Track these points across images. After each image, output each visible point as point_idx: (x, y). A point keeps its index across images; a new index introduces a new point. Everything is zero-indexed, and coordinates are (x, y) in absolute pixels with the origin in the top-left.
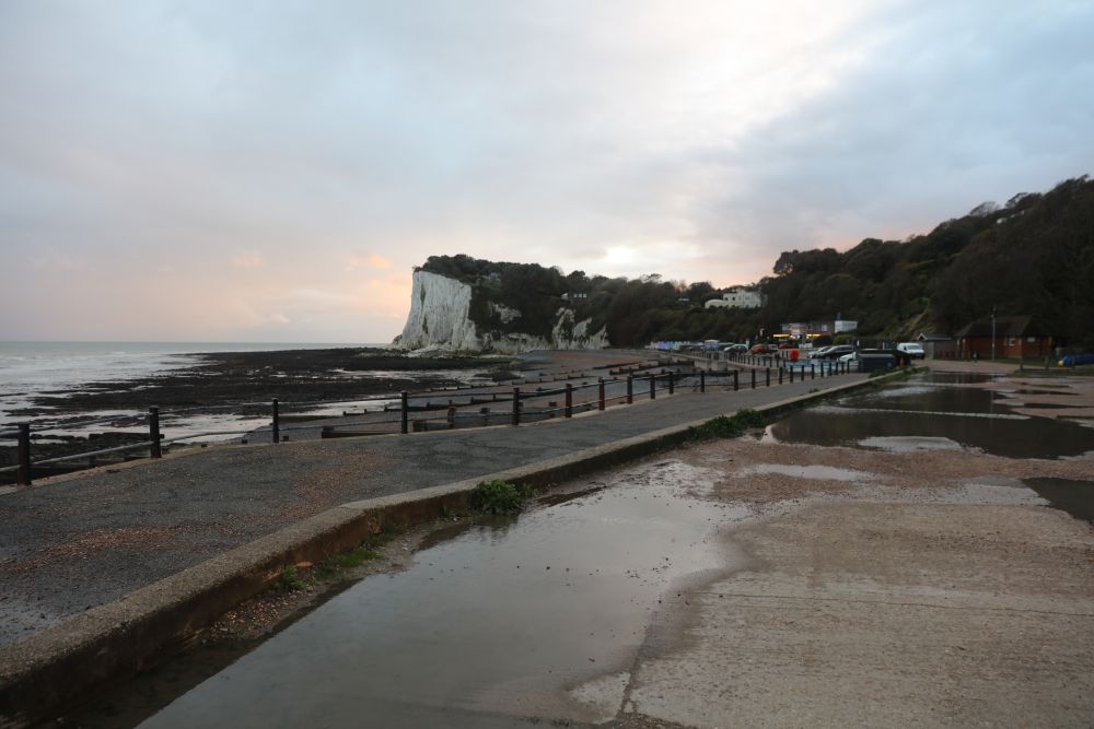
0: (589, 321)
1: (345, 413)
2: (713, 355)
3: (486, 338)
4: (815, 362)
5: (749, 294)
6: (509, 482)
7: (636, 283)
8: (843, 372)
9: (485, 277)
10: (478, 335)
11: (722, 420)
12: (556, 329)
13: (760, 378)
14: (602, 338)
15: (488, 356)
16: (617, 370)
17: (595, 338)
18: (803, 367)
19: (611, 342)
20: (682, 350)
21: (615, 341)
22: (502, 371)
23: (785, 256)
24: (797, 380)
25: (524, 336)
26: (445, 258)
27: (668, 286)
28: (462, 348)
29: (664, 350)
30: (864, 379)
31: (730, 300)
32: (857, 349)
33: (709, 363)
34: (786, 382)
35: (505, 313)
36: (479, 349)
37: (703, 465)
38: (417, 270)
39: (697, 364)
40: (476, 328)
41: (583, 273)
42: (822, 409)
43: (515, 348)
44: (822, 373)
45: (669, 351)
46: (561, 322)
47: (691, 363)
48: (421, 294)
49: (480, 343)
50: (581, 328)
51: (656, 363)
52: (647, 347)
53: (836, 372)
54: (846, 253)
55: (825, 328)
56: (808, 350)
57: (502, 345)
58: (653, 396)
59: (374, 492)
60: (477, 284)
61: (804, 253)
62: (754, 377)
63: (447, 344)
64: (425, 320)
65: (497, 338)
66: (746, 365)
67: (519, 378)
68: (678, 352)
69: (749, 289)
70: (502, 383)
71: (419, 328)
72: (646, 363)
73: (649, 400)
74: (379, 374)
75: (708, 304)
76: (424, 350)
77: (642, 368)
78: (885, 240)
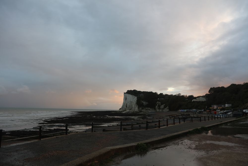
0: (164, 105)
1: (108, 126)
2: (195, 113)
3: (140, 109)
4: (221, 115)
5: (203, 98)
6: (145, 143)
7: (175, 96)
8: (228, 117)
9: (140, 95)
10: (139, 108)
11: (197, 129)
12: (156, 107)
13: (207, 119)
14: (167, 109)
15: (141, 113)
16: (171, 116)
17: (166, 109)
18: (218, 116)
19: (169, 110)
20: (187, 111)
21: (170, 110)
22: (144, 117)
23: (211, 88)
24: (216, 119)
25: (149, 108)
26: (131, 90)
27: (183, 96)
28: (135, 111)
29: (182, 112)
30: (234, 119)
31: (198, 99)
32: (232, 111)
33: (194, 115)
34: (214, 120)
35: (145, 103)
36: (139, 111)
37: (192, 141)
38: (125, 93)
39: (191, 115)
40: (138, 106)
41: (162, 94)
42: (223, 126)
43: (147, 111)
44: (223, 117)
45: (184, 112)
46: (158, 105)
47: (189, 115)
48: (125, 99)
49: (139, 110)
50: (162, 106)
51: (181, 115)
52: (178, 111)
53: (227, 117)
54: (227, 88)
55: (223, 106)
56: (219, 112)
57: (144, 110)
58: (180, 123)
59: (113, 145)
60: (138, 97)
61: (216, 88)
62: (205, 118)
63: (131, 110)
64: (126, 104)
65: (143, 109)
66: (203, 115)
67: (148, 118)
68: (186, 112)
69: (202, 97)
70: (144, 119)
71: (125, 106)
72: (178, 115)
73: (179, 124)
74: (116, 117)
75: (193, 101)
76: (126, 111)
77: (177, 116)
78: (237, 84)
